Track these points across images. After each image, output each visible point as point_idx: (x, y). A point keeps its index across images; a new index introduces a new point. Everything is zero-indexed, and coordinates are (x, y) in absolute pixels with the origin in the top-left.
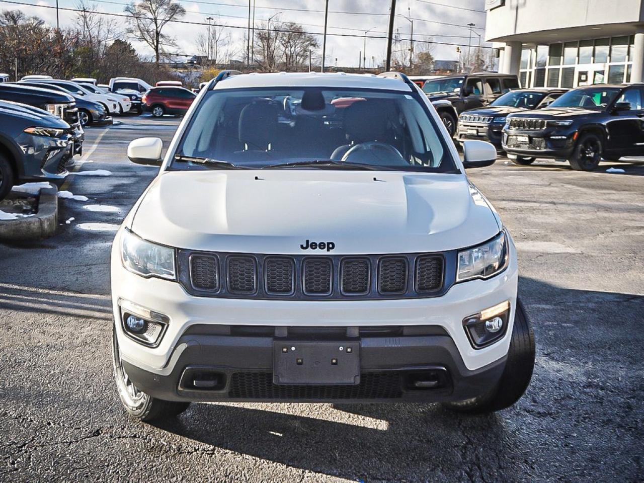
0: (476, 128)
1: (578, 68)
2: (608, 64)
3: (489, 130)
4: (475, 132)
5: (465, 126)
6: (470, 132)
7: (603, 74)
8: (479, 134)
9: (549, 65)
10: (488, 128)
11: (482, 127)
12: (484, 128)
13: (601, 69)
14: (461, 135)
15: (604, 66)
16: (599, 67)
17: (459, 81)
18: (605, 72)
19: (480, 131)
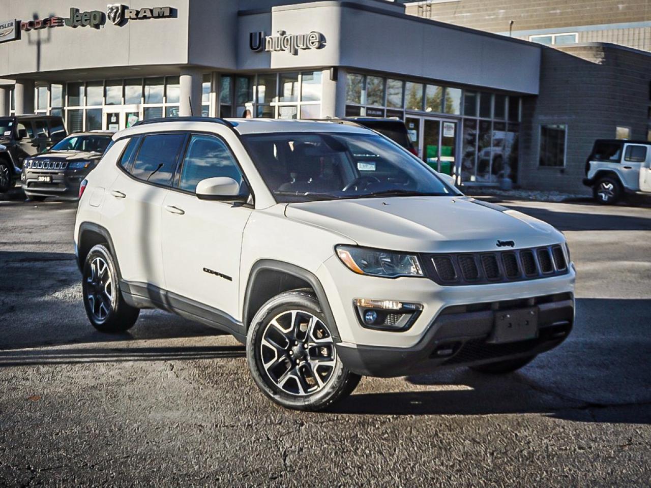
0: (49, 175)
1: (107, 110)
2: (142, 106)
3: (65, 176)
4: (48, 179)
5: (33, 173)
6: (41, 179)
7: (138, 116)
8: (54, 181)
9: (68, 106)
10: (63, 174)
11: (57, 173)
12: (59, 174)
13: (135, 111)
14: (29, 183)
15: (138, 108)
16: (132, 108)
17: (8, 124)
18: (140, 113)
19: (54, 178)
